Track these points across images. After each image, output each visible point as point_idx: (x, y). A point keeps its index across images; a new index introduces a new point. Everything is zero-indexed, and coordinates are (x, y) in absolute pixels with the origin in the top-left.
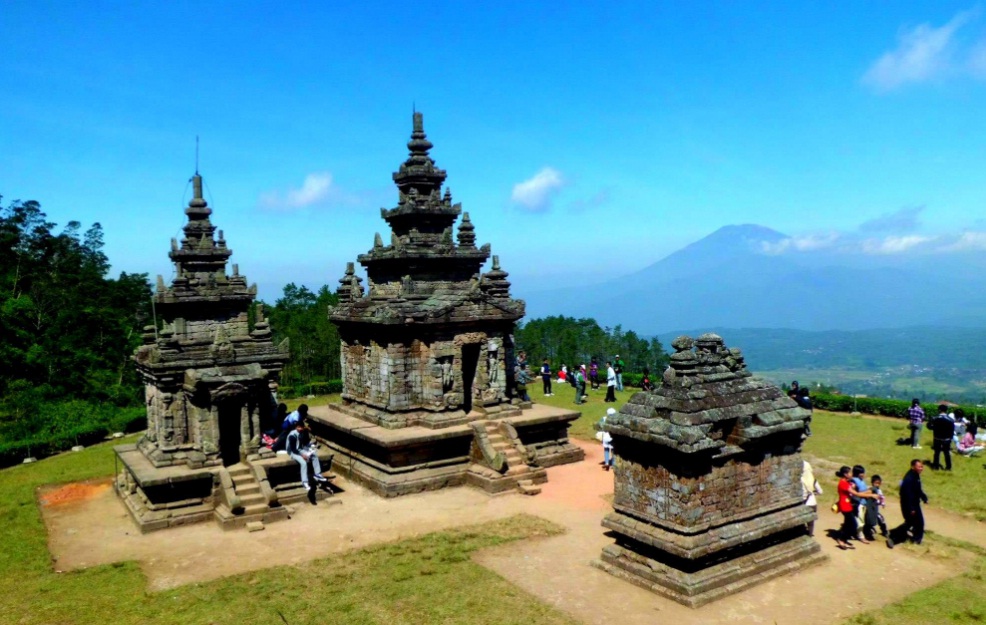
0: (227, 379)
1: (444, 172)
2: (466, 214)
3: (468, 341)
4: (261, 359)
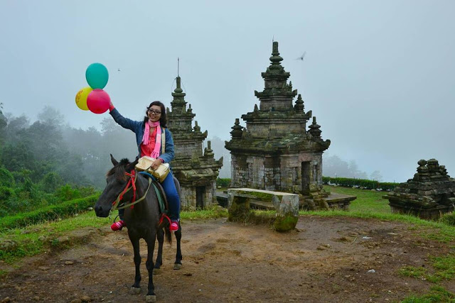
0: (200, 175)
1: (288, 73)
2: (300, 95)
3: (304, 160)
4: (211, 166)
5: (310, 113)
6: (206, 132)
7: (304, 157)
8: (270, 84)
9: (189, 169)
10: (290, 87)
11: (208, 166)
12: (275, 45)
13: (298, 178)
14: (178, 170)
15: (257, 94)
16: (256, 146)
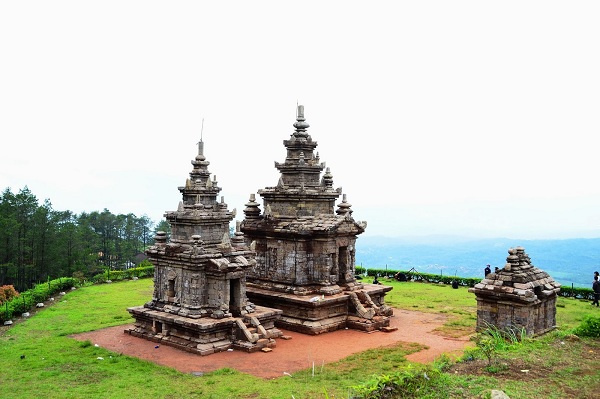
0: (234, 265)
1: (316, 143)
2: (328, 169)
3: (342, 245)
4: (243, 253)
5: (339, 190)
6: (235, 210)
7: (341, 242)
8: (294, 154)
9: (219, 257)
10: (317, 159)
11: (239, 253)
12: (300, 108)
13: (334, 267)
14: (207, 258)
15: (277, 165)
16: (284, 228)
